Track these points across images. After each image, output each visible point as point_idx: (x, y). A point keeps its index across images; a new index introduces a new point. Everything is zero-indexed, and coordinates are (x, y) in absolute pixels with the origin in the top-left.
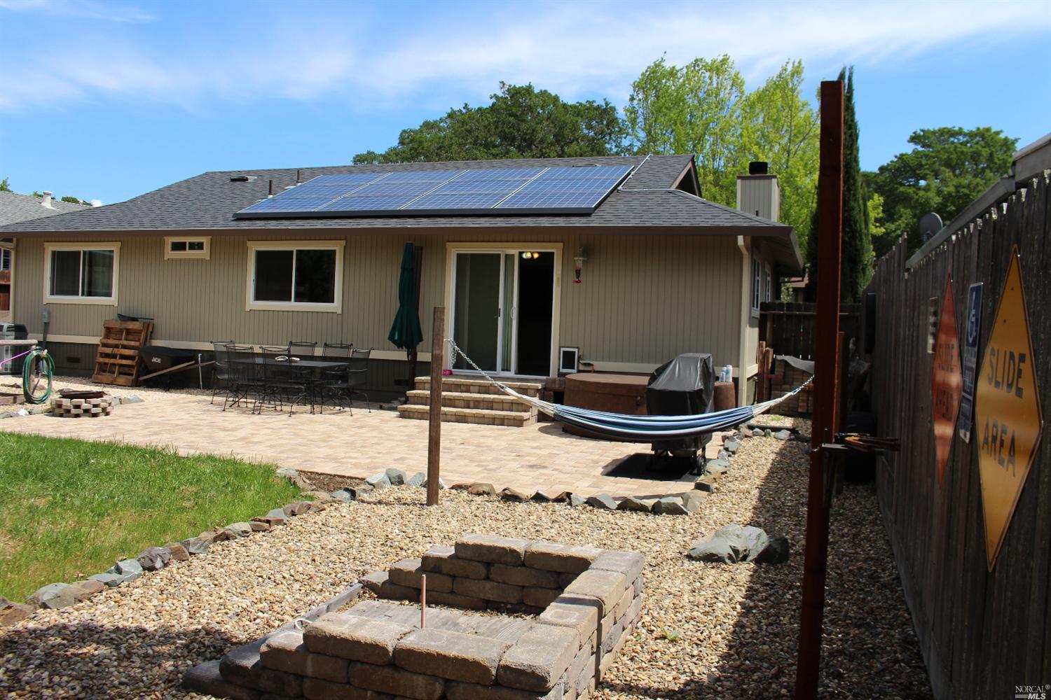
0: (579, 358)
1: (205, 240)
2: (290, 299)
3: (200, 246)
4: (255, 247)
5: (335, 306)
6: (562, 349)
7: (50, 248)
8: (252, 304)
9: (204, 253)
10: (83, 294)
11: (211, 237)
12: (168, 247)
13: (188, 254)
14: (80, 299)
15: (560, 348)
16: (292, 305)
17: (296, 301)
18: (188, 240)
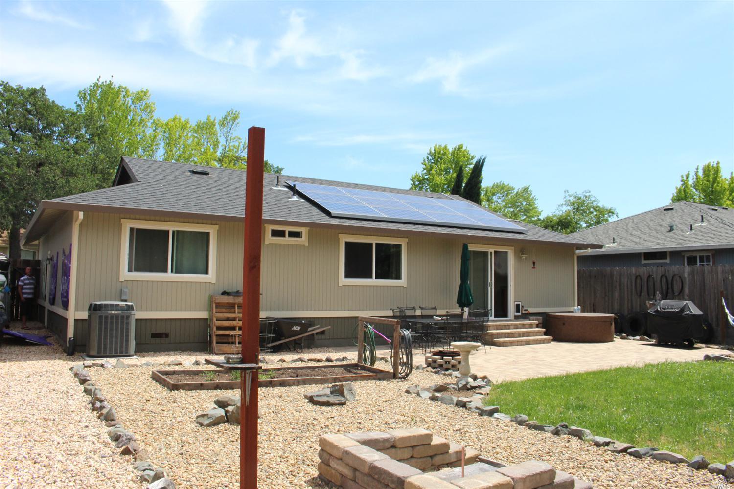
0: (522, 307)
1: (304, 231)
2: (371, 277)
3: (297, 235)
4: (344, 239)
5: (403, 282)
6: (516, 303)
7: (128, 225)
8: (344, 281)
9: (304, 240)
10: (172, 272)
11: (309, 228)
12: (268, 234)
13: (287, 240)
14: (169, 276)
15: (515, 302)
16: (373, 281)
17: (376, 278)
18: (287, 229)
